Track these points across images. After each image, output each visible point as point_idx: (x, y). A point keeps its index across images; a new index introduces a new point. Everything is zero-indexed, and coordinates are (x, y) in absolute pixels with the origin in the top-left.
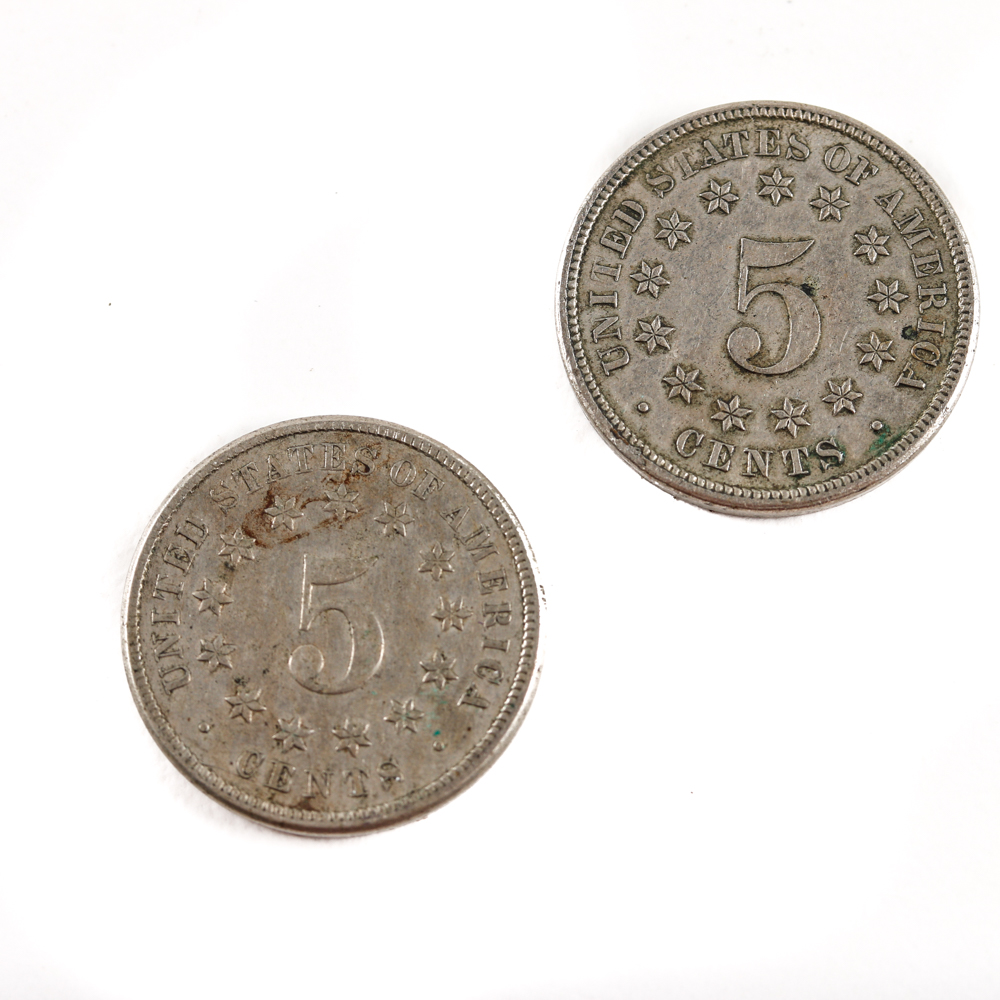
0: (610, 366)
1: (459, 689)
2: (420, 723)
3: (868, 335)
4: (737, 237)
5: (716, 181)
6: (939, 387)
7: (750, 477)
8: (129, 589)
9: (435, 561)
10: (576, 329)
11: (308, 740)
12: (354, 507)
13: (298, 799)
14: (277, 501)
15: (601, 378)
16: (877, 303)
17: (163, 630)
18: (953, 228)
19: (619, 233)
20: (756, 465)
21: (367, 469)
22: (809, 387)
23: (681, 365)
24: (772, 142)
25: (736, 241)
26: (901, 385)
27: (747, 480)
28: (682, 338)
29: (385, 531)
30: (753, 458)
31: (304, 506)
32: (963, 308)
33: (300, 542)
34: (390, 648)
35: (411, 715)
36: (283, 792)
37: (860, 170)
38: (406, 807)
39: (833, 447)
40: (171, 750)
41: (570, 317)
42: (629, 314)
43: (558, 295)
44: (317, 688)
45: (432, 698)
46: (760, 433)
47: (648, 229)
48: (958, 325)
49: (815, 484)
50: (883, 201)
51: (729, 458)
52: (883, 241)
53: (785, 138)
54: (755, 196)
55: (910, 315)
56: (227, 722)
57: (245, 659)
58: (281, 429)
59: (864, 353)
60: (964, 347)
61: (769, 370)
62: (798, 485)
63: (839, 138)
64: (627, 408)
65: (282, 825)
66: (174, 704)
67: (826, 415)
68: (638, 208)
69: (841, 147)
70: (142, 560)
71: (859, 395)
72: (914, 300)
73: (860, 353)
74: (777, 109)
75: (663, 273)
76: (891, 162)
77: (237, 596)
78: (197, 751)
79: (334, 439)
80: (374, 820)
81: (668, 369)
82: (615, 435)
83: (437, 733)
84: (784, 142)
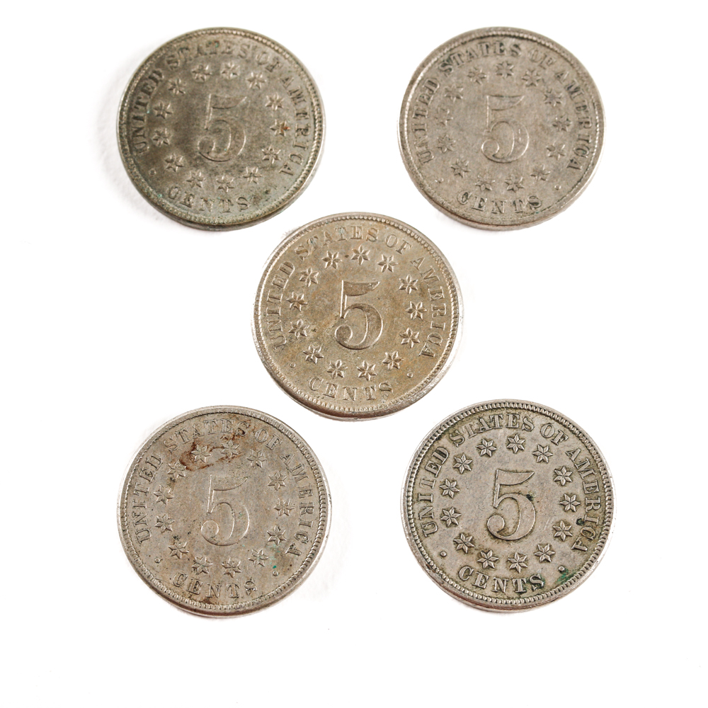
0: (427, 532)
1: (286, 545)
2: (266, 562)
3: (559, 522)
4: (495, 469)
5: (485, 439)
6: (594, 550)
7: (496, 592)
8: (122, 490)
9: (276, 481)
10: (411, 512)
11: (209, 568)
12: (236, 452)
13: (204, 598)
14: (198, 447)
15: (422, 538)
16: (565, 506)
17: (138, 511)
18: (605, 469)
19: (435, 464)
20: (499, 586)
21: (244, 433)
22: (528, 547)
23: (463, 533)
24: (515, 421)
25: (494, 471)
26: (575, 549)
27: (494, 593)
28: (464, 519)
29: (251, 464)
30: (498, 583)
31: (211, 451)
32: (608, 511)
33: (209, 468)
34: (252, 523)
35: (262, 558)
36: (196, 594)
37: (559, 437)
38: (257, 604)
39: (538, 579)
40: (140, 571)
41: (408, 506)
42: (438, 506)
43: (402, 495)
44: (215, 542)
45: (272, 549)
46: (502, 570)
47: (450, 462)
48: (605, 519)
49: (529, 596)
50: (570, 454)
51: (486, 582)
52: (569, 474)
53: (521, 419)
54: (505, 448)
55: (581, 513)
56: (169, 558)
57: (179, 526)
58: (201, 412)
59: (557, 531)
60: (608, 530)
61: (508, 538)
62: (520, 597)
63: (549, 420)
64: (435, 554)
65: (195, 610)
66: (142, 548)
67: (536, 562)
68: (445, 452)
69: (550, 425)
70: (128, 475)
71: (553, 553)
72: (583, 505)
73: (555, 531)
74: (518, 404)
75: (456, 485)
76: (575, 434)
77: (176, 495)
78: (154, 572)
79: (228, 417)
80: (241, 610)
81: (457, 535)
82: (428, 568)
83: (275, 567)
84: (521, 421)
